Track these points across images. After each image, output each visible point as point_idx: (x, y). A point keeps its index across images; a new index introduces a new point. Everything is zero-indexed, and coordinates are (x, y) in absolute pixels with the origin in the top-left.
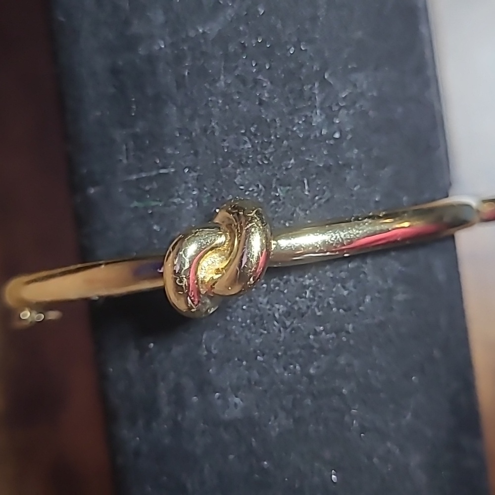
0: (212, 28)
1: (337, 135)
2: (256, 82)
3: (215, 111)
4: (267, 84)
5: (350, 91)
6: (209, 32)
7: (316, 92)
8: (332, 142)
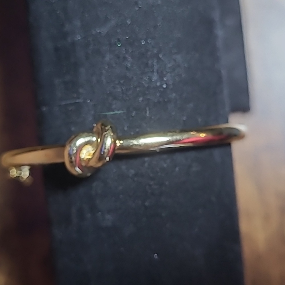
0: (104, 30)
1: (165, 86)
2: (125, 58)
3: (104, 72)
4: (130, 59)
5: (173, 64)
6: (102, 32)
7: (155, 64)
8: (162, 90)
